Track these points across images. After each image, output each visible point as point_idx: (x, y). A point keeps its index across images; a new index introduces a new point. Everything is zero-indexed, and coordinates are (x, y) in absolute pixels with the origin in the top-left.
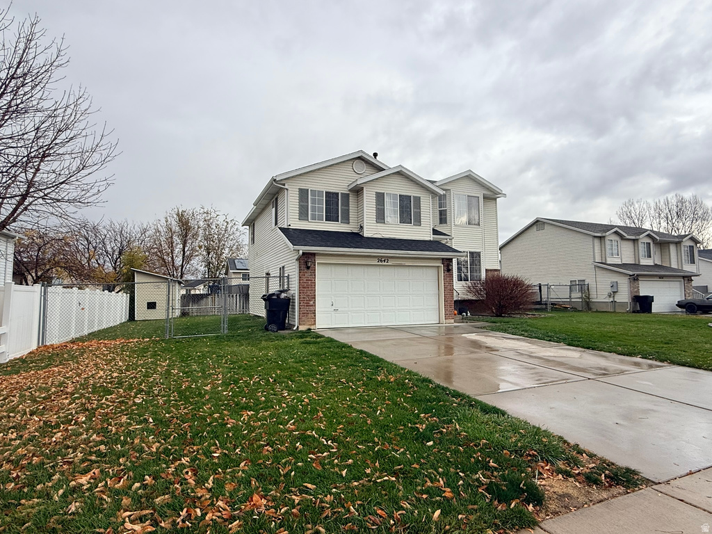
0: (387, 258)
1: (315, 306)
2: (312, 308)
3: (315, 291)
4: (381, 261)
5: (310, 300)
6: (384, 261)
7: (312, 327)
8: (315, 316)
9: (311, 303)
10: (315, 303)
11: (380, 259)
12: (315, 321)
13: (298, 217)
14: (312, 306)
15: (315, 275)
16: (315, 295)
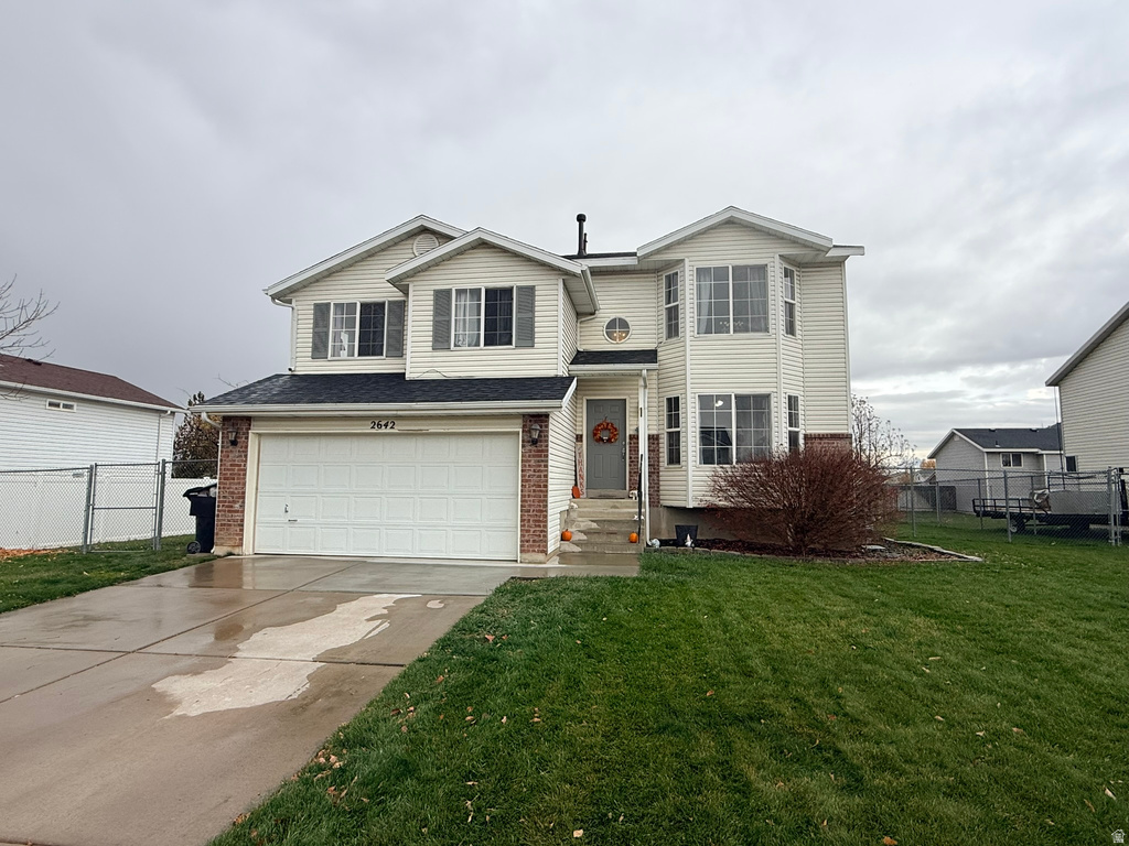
0: (392, 420)
1: (243, 512)
2: (237, 516)
3: (245, 484)
4: (380, 426)
5: (234, 502)
6: (386, 426)
7: (236, 551)
8: (242, 530)
9: (237, 506)
10: (243, 506)
11: (376, 421)
12: (241, 539)
13: (310, 354)
14: (237, 511)
15: (246, 456)
16: (244, 493)
